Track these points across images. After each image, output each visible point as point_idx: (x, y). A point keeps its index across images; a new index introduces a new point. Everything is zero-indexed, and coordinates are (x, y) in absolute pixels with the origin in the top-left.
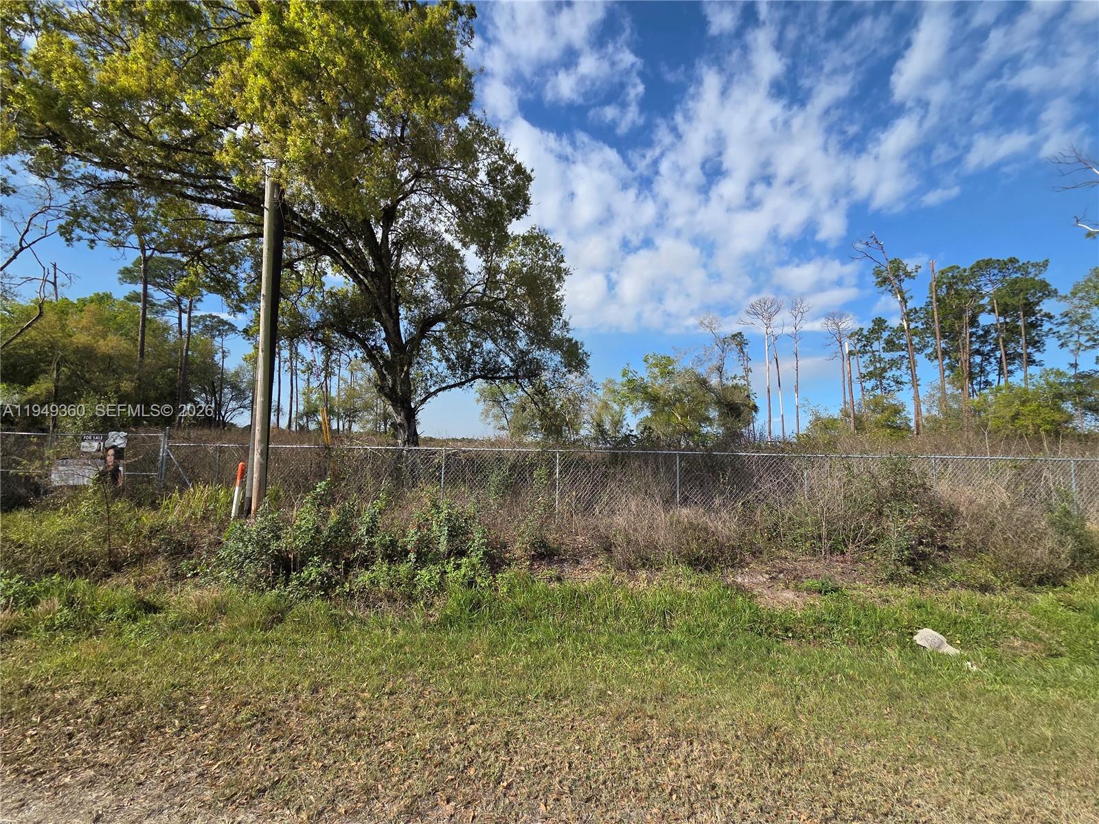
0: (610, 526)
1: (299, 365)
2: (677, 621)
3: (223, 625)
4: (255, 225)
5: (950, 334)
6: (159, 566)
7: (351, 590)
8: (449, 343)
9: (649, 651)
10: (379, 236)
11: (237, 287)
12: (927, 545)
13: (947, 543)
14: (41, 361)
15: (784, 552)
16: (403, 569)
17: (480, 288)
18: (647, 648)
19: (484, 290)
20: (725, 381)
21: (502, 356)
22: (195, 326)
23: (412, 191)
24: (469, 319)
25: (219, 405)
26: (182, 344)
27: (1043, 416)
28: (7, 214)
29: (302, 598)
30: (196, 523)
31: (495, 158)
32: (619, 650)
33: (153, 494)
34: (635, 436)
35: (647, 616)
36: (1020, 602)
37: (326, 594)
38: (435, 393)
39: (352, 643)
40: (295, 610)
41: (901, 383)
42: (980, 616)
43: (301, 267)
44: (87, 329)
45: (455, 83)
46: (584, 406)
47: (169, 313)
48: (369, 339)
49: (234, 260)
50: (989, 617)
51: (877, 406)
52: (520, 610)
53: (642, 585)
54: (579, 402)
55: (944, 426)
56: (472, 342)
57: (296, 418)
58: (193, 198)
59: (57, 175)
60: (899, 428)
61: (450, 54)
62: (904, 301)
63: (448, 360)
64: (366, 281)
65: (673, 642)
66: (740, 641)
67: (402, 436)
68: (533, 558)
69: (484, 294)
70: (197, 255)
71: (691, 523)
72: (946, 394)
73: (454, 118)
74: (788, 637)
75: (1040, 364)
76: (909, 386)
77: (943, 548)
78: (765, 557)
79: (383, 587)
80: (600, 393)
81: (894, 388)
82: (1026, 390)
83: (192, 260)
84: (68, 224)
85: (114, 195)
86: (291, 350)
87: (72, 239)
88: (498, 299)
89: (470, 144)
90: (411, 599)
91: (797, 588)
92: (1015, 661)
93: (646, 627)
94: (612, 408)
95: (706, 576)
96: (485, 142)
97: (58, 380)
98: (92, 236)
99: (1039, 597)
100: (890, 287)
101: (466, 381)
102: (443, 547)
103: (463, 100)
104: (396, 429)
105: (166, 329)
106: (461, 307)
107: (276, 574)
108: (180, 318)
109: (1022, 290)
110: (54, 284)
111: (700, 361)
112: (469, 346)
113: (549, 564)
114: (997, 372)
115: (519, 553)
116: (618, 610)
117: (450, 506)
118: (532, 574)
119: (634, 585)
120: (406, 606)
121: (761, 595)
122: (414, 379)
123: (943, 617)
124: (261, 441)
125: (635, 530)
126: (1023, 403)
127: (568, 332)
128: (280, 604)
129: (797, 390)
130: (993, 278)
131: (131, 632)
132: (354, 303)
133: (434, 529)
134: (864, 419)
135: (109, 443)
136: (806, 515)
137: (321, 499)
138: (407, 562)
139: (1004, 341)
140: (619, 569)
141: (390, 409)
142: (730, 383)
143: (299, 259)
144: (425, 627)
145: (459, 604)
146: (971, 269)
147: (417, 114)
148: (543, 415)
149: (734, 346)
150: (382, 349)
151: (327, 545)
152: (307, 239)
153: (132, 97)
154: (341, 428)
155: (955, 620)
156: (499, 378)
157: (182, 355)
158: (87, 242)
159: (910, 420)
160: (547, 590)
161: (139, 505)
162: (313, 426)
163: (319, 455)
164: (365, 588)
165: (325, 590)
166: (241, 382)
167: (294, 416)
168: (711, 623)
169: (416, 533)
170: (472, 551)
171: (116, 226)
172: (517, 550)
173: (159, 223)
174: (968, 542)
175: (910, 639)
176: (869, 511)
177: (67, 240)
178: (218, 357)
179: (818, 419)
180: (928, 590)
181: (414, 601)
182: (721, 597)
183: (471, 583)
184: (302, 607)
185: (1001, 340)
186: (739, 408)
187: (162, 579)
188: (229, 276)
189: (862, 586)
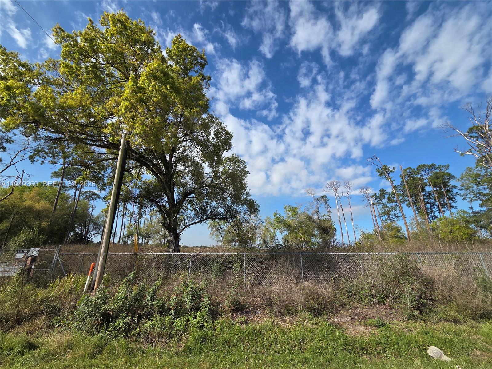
0: (270, 293)
1: (127, 214)
2: (307, 345)
3: (69, 356)
4: (115, 154)
5: (415, 195)
6: (41, 321)
7: (140, 332)
8: (196, 203)
9: (294, 365)
10: (168, 159)
11: (103, 180)
12: (424, 299)
13: (433, 297)
14: (6, 213)
15: (356, 304)
16: (168, 319)
17: (210, 179)
18: (292, 363)
19: (212, 180)
20: (320, 217)
21: (220, 208)
22: (81, 196)
23: (183, 141)
24: (205, 192)
25: (87, 233)
26: (74, 204)
27: (463, 231)
28: (8, 151)
29: (113, 338)
30: (65, 295)
31: (217, 128)
32: (278, 365)
33: (46, 280)
34: (281, 245)
35: (291, 343)
36: (474, 329)
37: (127, 335)
38: (189, 226)
39: (137, 365)
40: (109, 346)
41: (398, 217)
42: (457, 338)
43: (133, 171)
44: (31, 198)
45: (202, 103)
46: (257, 231)
47: (71, 190)
48: (160, 202)
49: (104, 169)
50: (461, 338)
51: (390, 228)
52: (226, 341)
53: (288, 325)
54: (254, 229)
55: (421, 237)
56: (206, 202)
57: (123, 238)
58: (90, 145)
59: (34, 135)
60: (400, 238)
61: (201, 92)
62: (392, 182)
63: (195, 210)
64: (161, 177)
65: (306, 359)
66: (340, 356)
67: (172, 247)
68: (233, 311)
69: (212, 182)
70: (88, 167)
71: (309, 290)
72: (419, 222)
73: (201, 115)
74: (364, 353)
75: (456, 208)
76: (401, 218)
77: (431, 300)
78: (347, 307)
79: (157, 330)
80: (264, 224)
81: (395, 219)
82: (453, 220)
83: (86, 168)
84: (33, 155)
85: (57, 143)
86: (124, 207)
87: (34, 161)
88: (218, 184)
89: (208, 123)
90: (171, 337)
91: (365, 325)
92: (479, 364)
93: (291, 350)
94: (270, 231)
95: (319, 319)
96: (214, 122)
97: (12, 222)
98: (43, 160)
99: (483, 326)
100: (384, 176)
101: (203, 220)
102: (188, 306)
103: (206, 108)
104: (169, 244)
105: (68, 198)
106: (202, 187)
107: (102, 324)
108: (75, 193)
109: (440, 177)
110: (21, 179)
111: (308, 209)
112: (205, 204)
113: (241, 314)
114: (438, 211)
115: (226, 308)
116: (276, 340)
117: (193, 284)
118: (233, 320)
119: (284, 325)
120: (168, 341)
121: (348, 329)
122: (179, 220)
123: (439, 339)
124: (104, 252)
125: (283, 294)
126: (453, 225)
127: (249, 196)
128: (101, 342)
129: (352, 221)
130: (427, 172)
131: (19, 362)
132: (155, 186)
133: (184, 296)
134: (384, 234)
135: (30, 254)
136: (364, 284)
137: (130, 282)
138: (170, 315)
139: (438, 198)
140: (276, 316)
141: (167, 233)
142: (323, 218)
143: (132, 168)
144: (176, 354)
145: (195, 339)
146: (417, 168)
147: (187, 113)
148: (238, 235)
149: (323, 202)
150: (165, 206)
151: (130, 306)
152: (137, 160)
153: (72, 108)
154: (143, 242)
155: (445, 340)
156: (218, 218)
157: (73, 209)
158: (40, 162)
159: (405, 234)
160: (240, 329)
161: (38, 287)
162: (130, 242)
163: (131, 258)
164: (147, 330)
165: (126, 333)
166: (99, 221)
167: (122, 237)
168: (324, 346)
169: (175, 299)
170: (203, 308)
171: (55, 155)
172: (226, 306)
173: (74, 154)
174: (443, 296)
175: (425, 352)
176: (393, 281)
177: (32, 161)
178: (90, 210)
179: (364, 234)
180: (429, 323)
181: (172, 338)
182: (328, 331)
183: (202, 327)
184: (114, 344)
185: (436, 198)
186: (328, 230)
187: (41, 328)
188: (100, 175)
189: (396, 322)
